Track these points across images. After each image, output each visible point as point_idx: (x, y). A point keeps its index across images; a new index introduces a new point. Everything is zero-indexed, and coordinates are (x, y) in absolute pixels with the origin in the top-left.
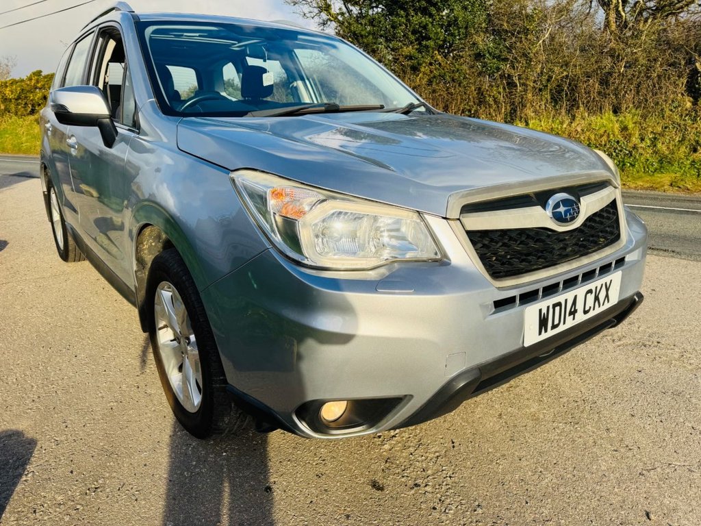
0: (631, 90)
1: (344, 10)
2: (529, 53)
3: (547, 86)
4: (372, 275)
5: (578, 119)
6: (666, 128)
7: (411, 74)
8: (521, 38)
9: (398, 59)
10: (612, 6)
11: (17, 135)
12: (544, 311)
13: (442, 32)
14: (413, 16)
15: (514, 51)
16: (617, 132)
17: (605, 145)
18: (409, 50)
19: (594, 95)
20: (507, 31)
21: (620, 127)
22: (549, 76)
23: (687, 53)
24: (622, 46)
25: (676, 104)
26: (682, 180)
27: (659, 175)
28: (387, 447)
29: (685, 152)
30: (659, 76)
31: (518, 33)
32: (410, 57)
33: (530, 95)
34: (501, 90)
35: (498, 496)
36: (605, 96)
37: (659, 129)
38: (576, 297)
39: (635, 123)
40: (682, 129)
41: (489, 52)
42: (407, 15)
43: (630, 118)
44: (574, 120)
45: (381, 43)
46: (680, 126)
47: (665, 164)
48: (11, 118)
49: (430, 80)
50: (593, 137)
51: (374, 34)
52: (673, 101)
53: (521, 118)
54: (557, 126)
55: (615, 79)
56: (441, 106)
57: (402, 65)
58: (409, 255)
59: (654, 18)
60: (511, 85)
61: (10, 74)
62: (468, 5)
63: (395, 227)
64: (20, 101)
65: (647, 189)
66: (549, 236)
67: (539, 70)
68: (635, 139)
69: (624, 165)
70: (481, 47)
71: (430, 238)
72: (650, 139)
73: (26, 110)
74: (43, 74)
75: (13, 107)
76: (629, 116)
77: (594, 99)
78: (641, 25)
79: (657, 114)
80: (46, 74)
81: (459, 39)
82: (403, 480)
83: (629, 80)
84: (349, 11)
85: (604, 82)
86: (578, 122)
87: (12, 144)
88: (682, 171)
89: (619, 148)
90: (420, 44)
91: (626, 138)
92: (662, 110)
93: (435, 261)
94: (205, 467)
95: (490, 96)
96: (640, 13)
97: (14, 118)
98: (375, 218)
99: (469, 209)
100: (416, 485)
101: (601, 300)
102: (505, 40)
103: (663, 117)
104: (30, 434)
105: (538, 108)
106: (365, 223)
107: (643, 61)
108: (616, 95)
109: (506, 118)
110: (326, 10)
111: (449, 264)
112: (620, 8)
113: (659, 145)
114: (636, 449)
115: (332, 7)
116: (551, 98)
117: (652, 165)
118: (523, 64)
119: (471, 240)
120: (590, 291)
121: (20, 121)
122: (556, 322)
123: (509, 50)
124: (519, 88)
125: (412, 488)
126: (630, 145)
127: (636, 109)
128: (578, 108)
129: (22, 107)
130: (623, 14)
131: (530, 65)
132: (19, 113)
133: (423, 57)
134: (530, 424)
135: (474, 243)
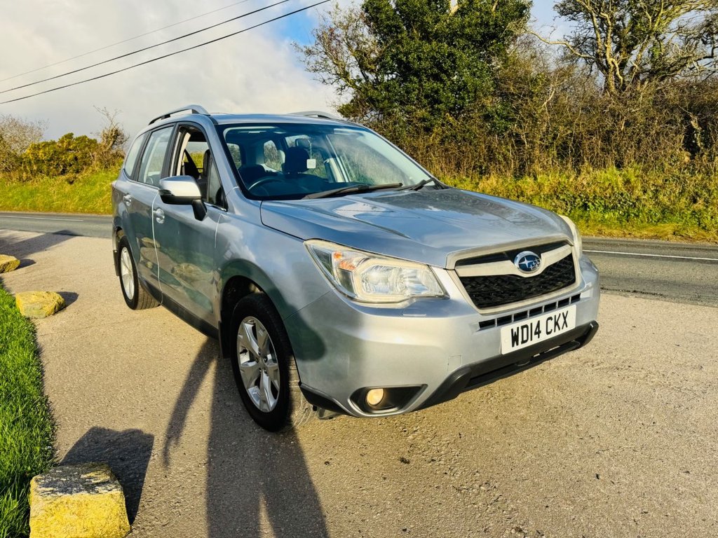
0: (632, 147)
1: (361, 76)
2: (535, 114)
3: (553, 143)
4: (400, 306)
5: (583, 173)
6: (666, 180)
7: (425, 135)
8: (527, 100)
9: (412, 121)
10: (610, 70)
11: (48, 193)
12: (515, 330)
13: (452, 98)
14: (425, 82)
15: (520, 112)
16: (620, 185)
17: (610, 197)
18: (421, 113)
19: (598, 151)
20: (513, 94)
21: (623, 180)
22: (554, 135)
23: (683, 112)
24: (621, 106)
25: (675, 158)
26: (684, 229)
27: (662, 225)
28: (411, 437)
29: (685, 203)
30: (658, 134)
31: (524, 95)
32: (423, 120)
33: (537, 152)
34: (510, 147)
35: (492, 466)
36: (608, 152)
37: (660, 182)
38: (539, 322)
39: (638, 176)
40: (680, 181)
41: (497, 113)
42: (420, 81)
43: (632, 171)
44: (579, 174)
45: (396, 107)
46: (679, 179)
47: (667, 214)
48: (42, 178)
49: (442, 139)
50: (598, 190)
51: (389, 99)
52: (672, 156)
53: (530, 173)
54: (563, 180)
55: (616, 136)
56: (453, 163)
57: (416, 126)
58: (423, 293)
59: (650, 81)
60: (519, 143)
61: (43, 136)
62: (477, 71)
63: (413, 275)
64: (52, 162)
65: (651, 238)
66: (518, 280)
67: (544, 129)
68: (638, 192)
69: (629, 215)
70: (489, 109)
71: (436, 283)
72: (652, 191)
73: (58, 171)
74: (74, 137)
75: (45, 167)
76: (631, 170)
77: (597, 154)
78: (639, 87)
79: (657, 167)
80: (78, 136)
81: (469, 102)
82: (423, 457)
83: (629, 137)
84: (366, 78)
85: (606, 139)
86: (583, 176)
87: (43, 203)
88: (684, 221)
89: (623, 200)
90: (432, 107)
91: (629, 190)
92: (662, 164)
93: (440, 297)
94: (279, 450)
95: (500, 153)
96: (637, 76)
97: (46, 178)
98: (400, 270)
99: (461, 263)
100: (433, 460)
101: (561, 325)
102: (512, 102)
103: (663, 170)
104: (147, 431)
105: (545, 164)
106: (393, 273)
107: (641, 120)
108: (618, 151)
109: (515, 173)
110: (345, 78)
111: (449, 298)
112: (618, 73)
113: (661, 197)
114: (596, 437)
115: (350, 74)
116: (558, 154)
117: (655, 215)
118: (529, 123)
119: (463, 284)
120: (550, 318)
121: (52, 181)
122: (525, 339)
123: (516, 111)
124: (527, 146)
125: (430, 462)
126: (634, 197)
127: (638, 163)
128: (583, 163)
129: (54, 168)
130: (621, 78)
131: (536, 124)
132: (51, 173)
133: (435, 119)
134: (519, 422)
135: (465, 285)
